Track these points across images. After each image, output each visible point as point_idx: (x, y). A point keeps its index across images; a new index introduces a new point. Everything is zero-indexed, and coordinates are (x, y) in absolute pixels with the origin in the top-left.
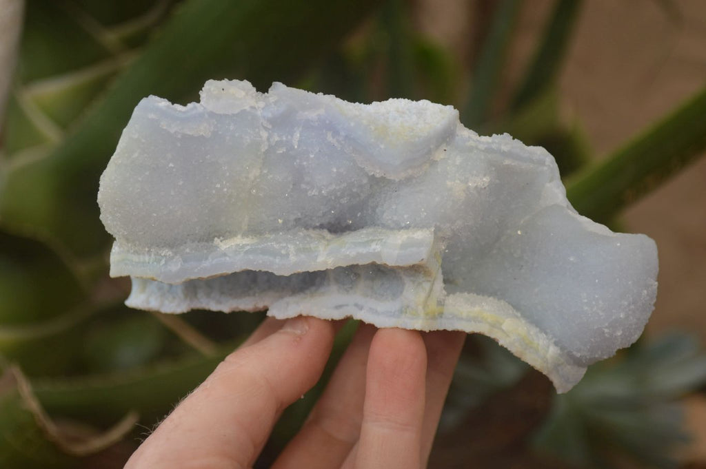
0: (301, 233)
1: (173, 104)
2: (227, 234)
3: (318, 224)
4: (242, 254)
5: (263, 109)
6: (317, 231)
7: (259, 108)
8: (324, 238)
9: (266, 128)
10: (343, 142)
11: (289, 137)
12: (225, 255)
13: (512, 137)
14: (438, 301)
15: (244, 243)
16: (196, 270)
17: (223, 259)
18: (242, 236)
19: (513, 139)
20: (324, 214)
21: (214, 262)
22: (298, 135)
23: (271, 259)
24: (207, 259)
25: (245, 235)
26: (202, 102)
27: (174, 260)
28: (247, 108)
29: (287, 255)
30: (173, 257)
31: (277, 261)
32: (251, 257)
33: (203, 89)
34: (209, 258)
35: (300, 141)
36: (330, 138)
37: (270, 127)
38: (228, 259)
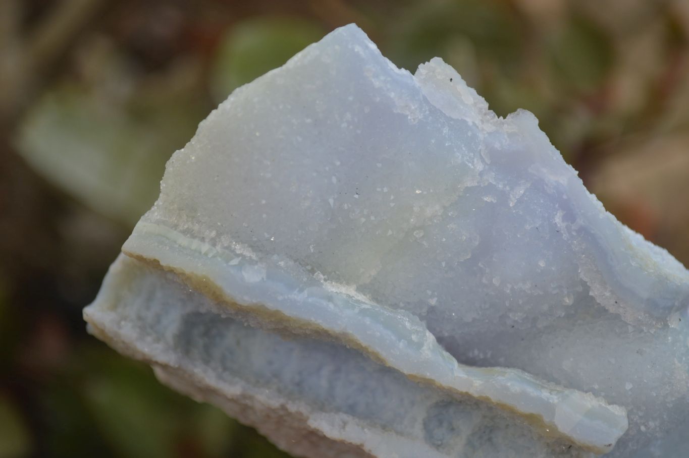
4: (357, 310)
5: (489, 134)
7: (483, 130)
9: (483, 161)
10: (574, 233)
11: (508, 188)
12: (330, 298)
15: (359, 298)
16: (280, 298)
17: (324, 303)
18: (357, 288)
21: (310, 300)
22: (522, 192)
23: (393, 338)
24: (301, 290)
25: (361, 289)
27: (256, 267)
28: (470, 121)
29: (419, 345)
30: (256, 263)
31: (401, 345)
32: (368, 321)
33: (427, 63)
34: (306, 292)
35: (520, 201)
36: (558, 219)
37: (488, 162)
38: (331, 306)
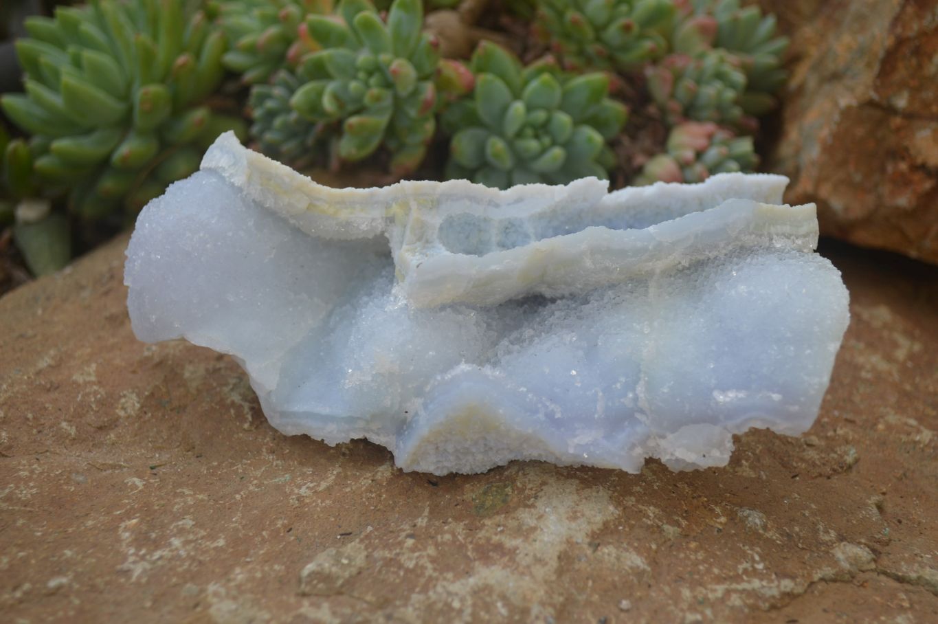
0: (579, 286)
1: (768, 429)
2: (673, 273)
3: (559, 302)
5: (649, 438)
6: (558, 294)
7: (655, 439)
8: (549, 286)
10: (539, 405)
11: (610, 404)
13: (325, 442)
14: (394, 222)
15: (651, 264)
18: (654, 271)
19: (323, 440)
20: (553, 314)
22: (598, 408)
25: (651, 273)
26: (730, 436)
28: (670, 436)
33: (731, 454)
36: (557, 409)
37: (637, 415)
